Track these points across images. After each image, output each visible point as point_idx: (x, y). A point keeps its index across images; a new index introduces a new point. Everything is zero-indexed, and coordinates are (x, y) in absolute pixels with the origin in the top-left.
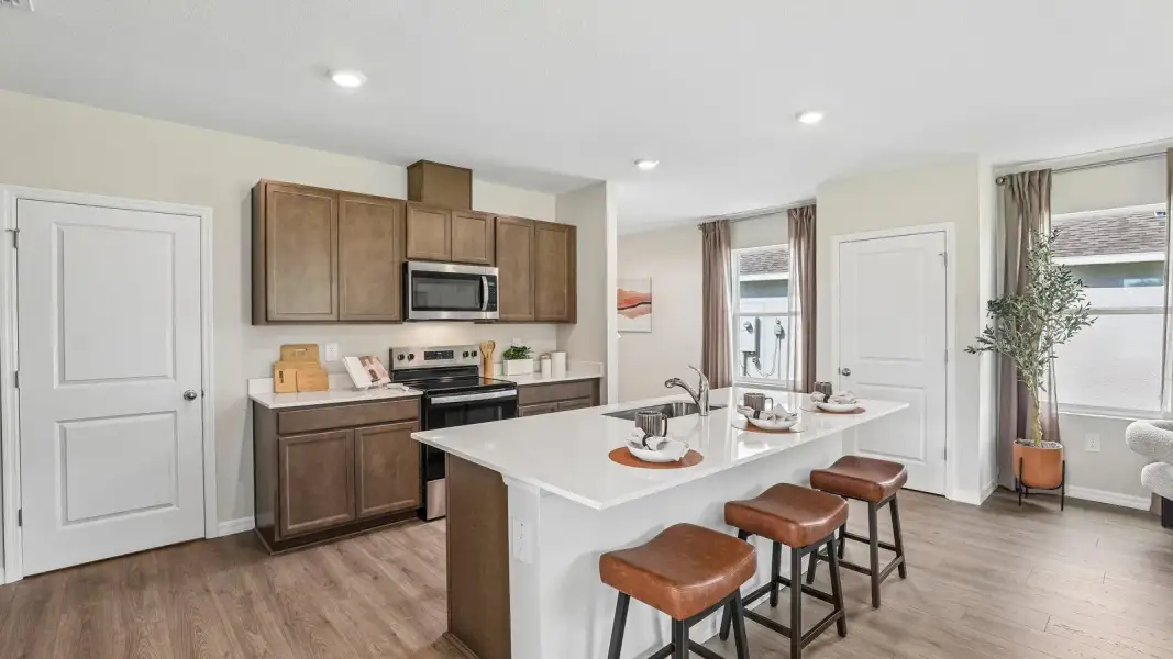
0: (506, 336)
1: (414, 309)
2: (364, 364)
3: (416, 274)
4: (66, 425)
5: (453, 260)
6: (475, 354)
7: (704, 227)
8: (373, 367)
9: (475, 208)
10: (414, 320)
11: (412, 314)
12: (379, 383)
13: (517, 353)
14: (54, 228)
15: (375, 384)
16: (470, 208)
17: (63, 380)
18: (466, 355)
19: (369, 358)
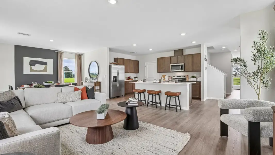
0: (190, 74)
3: (171, 66)
5: (178, 63)
6: (184, 77)
9: (184, 55)
11: (171, 71)
12: (169, 80)
14: (147, 65)
17: (148, 78)
19: (169, 77)
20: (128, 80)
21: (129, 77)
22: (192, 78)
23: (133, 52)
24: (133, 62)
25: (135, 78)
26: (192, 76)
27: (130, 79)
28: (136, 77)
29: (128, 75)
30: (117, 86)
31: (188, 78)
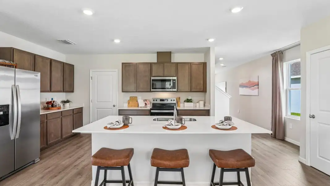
0: (184, 96)
1: (152, 89)
2: (144, 101)
3: (153, 80)
4: (98, 109)
5: (165, 76)
6: (174, 100)
7: (272, 55)
8: (146, 102)
9: (172, 62)
10: (152, 91)
11: (152, 90)
12: (147, 106)
13: (188, 101)
14: (96, 76)
15: (146, 106)
16: (171, 62)
17: (97, 102)
18: (171, 100)
19: (146, 100)
20: (48, 109)
21: (51, 102)
22: (186, 103)
23: (66, 42)
24: (60, 67)
25: (65, 102)
26: (185, 99)
27: (52, 106)
28: (68, 101)
29: (49, 96)
30: (12, 138)
31: (180, 103)
